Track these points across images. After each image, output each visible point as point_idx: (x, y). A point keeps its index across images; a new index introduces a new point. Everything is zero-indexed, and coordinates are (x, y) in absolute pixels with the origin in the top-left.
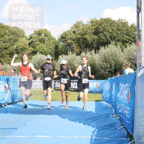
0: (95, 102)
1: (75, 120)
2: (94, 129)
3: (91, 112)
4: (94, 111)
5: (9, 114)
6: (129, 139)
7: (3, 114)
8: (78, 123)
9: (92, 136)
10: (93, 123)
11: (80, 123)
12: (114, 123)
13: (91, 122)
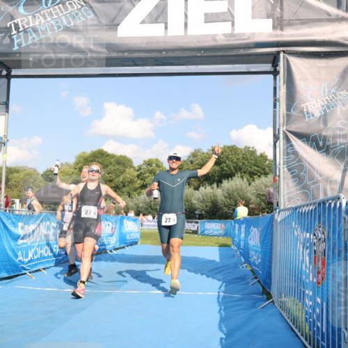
0: (218, 248)
1: (196, 272)
2: (221, 283)
3: (214, 261)
4: (218, 260)
5: (117, 263)
6: (265, 297)
7: (109, 263)
8: (199, 275)
9: (219, 292)
10: (219, 275)
11: (202, 274)
12: (245, 276)
13: (216, 273)
